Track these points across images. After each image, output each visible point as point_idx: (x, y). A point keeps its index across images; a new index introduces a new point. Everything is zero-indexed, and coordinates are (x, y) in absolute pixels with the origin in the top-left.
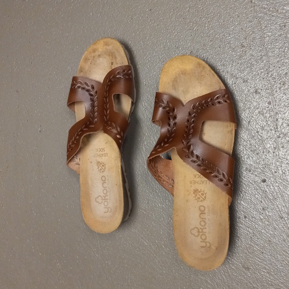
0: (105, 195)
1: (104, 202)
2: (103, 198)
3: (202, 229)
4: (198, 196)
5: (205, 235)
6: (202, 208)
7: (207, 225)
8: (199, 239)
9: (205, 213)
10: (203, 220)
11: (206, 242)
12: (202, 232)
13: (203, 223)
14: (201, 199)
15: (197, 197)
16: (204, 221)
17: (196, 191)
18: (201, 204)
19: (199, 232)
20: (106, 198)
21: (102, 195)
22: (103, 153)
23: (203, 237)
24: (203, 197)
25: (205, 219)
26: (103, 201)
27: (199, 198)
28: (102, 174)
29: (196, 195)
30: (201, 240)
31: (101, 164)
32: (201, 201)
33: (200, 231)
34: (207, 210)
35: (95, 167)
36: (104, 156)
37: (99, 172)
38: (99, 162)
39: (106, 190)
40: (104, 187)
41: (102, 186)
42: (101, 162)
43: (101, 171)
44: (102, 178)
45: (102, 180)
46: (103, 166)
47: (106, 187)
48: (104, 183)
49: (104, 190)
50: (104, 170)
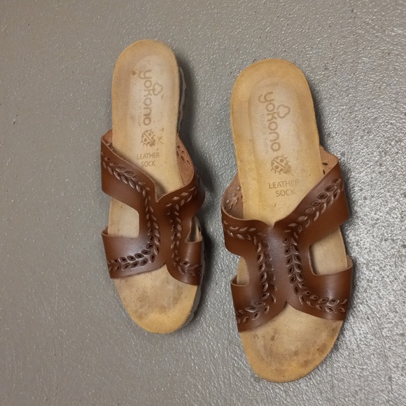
0: (274, 120)
1: (274, 109)
2: (276, 115)
3: (149, 94)
4: (150, 137)
5: (147, 87)
6: (147, 122)
7: (143, 101)
8: (154, 80)
9: (144, 115)
10: (147, 107)
11: (145, 78)
12: (149, 91)
13: (148, 102)
16: (146, 105)
17: (153, 144)
18: (147, 128)
19: (154, 90)
20: (270, 117)
21: (279, 121)
23: (148, 84)
24: (145, 137)
25: (145, 108)
26: (275, 111)
27: (150, 134)
28: (279, 153)
29: (152, 138)
30: (151, 80)
31: (281, 170)
33: (151, 92)
34: (142, 121)
35: (293, 162)
36: (276, 184)
37: (285, 156)
38: (285, 173)
39: (271, 129)
40: (276, 133)
41: (278, 135)
42: (281, 172)
43: (280, 158)
44: (279, 147)
45: (279, 144)
46: (277, 167)
47: (270, 133)
48: (275, 140)
49: (276, 129)
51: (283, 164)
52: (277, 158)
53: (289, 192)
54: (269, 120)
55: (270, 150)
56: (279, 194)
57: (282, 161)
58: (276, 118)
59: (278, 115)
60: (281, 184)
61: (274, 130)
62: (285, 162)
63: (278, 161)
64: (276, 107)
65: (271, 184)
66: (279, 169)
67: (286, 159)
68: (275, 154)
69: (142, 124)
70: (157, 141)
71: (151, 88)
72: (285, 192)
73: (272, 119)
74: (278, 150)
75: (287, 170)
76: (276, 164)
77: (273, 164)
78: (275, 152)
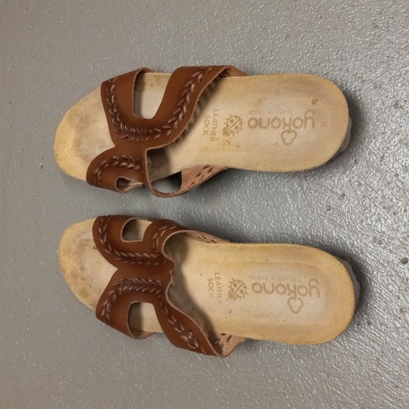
0: (287, 292)
1: (299, 293)
2: (292, 295)
3: (285, 125)
4: (233, 128)
5: (294, 121)
6: (253, 123)
7: (278, 116)
8: (301, 131)
9: (260, 119)
10: (270, 122)
11: (307, 119)
12: (289, 125)
13: (276, 124)
14: (238, 124)
15: (235, 131)
16: (273, 122)
17: (225, 132)
18: (245, 124)
19: (289, 131)
20: (292, 288)
21: (286, 297)
22: (214, 283)
23: (298, 123)
24: (235, 120)
25: (269, 119)
26: (298, 296)
27: (236, 128)
29: (232, 131)
30: (302, 128)
31: (232, 289)
32: (241, 123)
33: (287, 128)
35: (239, 303)
36: (219, 281)
38: (230, 292)
39: (278, 286)
40: (273, 291)
41: (270, 293)
42: (230, 289)
43: (244, 290)
44: (257, 292)
45: (260, 292)
46: (235, 285)
47: (273, 285)
48: (265, 288)
49: (278, 292)
50: (243, 284)
51: (238, 292)
52: (245, 287)
53: (211, 292)
54: (288, 285)
55: (255, 281)
56: (210, 281)
57: (242, 291)
58: (289, 294)
59: (293, 298)
60: (219, 286)
61: (277, 290)
62: (241, 295)
63: (242, 288)
64: (302, 298)
65: (220, 276)
66: (233, 287)
67: (244, 296)
68: (249, 286)
69: (250, 116)
70: (226, 138)
71: (292, 128)
72: (211, 288)
73: (289, 289)
74: (254, 290)
75: (232, 295)
76: (238, 285)
77: (239, 281)
78: (251, 287)
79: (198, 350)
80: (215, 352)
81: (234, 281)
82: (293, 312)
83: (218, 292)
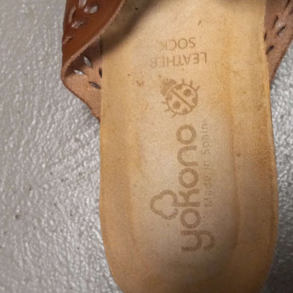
0: (186, 190)
1: (185, 213)
2: (181, 199)
20: (193, 198)
21: (176, 187)
22: (188, 51)
26: (181, 210)
28: (180, 121)
31: (180, 87)
35: (156, 99)
36: (192, 61)
37: (170, 114)
38: (173, 82)
39: (194, 172)
40: (184, 164)
41: (180, 158)
42: (180, 82)
43: (180, 110)
44: (179, 133)
45: (180, 140)
46: (187, 93)
47: (195, 164)
48: (187, 149)
49: (183, 172)
50: (192, 108)
51: (175, 99)
52: (185, 112)
53: (171, 45)
54: (196, 192)
55: (198, 130)
56: (190, 42)
57: (177, 105)
58: (182, 194)
59: (175, 200)
60: (183, 61)
61: (186, 170)
62: (171, 103)
63: (183, 106)
64: (178, 217)
65: (202, 62)
66: (184, 88)
67: (169, 109)
68: (189, 119)
72: (177, 45)
73: (190, 193)
74: (181, 129)
75: (168, 86)
76: (189, 99)
77: (195, 100)
78: (188, 123)
79: (67, 28)
80: (68, 64)
81: (196, 91)
82: (153, 201)
83: (171, 58)
